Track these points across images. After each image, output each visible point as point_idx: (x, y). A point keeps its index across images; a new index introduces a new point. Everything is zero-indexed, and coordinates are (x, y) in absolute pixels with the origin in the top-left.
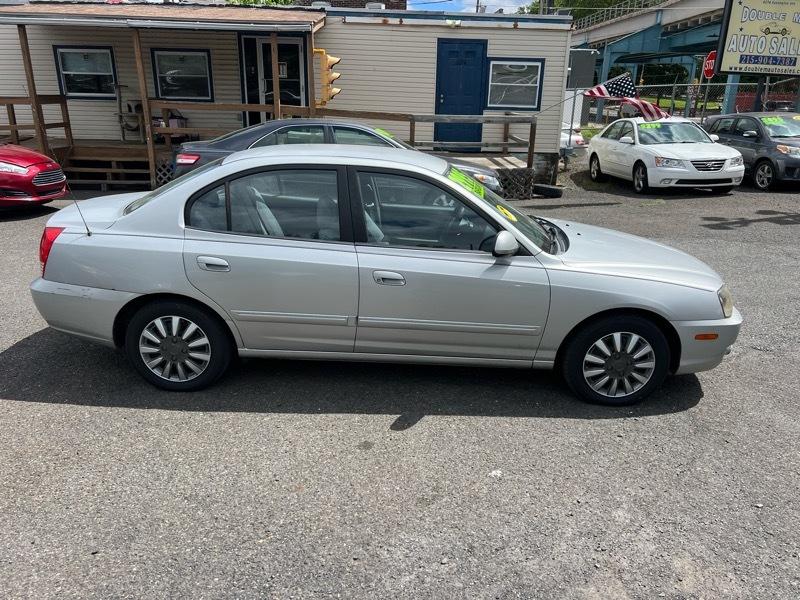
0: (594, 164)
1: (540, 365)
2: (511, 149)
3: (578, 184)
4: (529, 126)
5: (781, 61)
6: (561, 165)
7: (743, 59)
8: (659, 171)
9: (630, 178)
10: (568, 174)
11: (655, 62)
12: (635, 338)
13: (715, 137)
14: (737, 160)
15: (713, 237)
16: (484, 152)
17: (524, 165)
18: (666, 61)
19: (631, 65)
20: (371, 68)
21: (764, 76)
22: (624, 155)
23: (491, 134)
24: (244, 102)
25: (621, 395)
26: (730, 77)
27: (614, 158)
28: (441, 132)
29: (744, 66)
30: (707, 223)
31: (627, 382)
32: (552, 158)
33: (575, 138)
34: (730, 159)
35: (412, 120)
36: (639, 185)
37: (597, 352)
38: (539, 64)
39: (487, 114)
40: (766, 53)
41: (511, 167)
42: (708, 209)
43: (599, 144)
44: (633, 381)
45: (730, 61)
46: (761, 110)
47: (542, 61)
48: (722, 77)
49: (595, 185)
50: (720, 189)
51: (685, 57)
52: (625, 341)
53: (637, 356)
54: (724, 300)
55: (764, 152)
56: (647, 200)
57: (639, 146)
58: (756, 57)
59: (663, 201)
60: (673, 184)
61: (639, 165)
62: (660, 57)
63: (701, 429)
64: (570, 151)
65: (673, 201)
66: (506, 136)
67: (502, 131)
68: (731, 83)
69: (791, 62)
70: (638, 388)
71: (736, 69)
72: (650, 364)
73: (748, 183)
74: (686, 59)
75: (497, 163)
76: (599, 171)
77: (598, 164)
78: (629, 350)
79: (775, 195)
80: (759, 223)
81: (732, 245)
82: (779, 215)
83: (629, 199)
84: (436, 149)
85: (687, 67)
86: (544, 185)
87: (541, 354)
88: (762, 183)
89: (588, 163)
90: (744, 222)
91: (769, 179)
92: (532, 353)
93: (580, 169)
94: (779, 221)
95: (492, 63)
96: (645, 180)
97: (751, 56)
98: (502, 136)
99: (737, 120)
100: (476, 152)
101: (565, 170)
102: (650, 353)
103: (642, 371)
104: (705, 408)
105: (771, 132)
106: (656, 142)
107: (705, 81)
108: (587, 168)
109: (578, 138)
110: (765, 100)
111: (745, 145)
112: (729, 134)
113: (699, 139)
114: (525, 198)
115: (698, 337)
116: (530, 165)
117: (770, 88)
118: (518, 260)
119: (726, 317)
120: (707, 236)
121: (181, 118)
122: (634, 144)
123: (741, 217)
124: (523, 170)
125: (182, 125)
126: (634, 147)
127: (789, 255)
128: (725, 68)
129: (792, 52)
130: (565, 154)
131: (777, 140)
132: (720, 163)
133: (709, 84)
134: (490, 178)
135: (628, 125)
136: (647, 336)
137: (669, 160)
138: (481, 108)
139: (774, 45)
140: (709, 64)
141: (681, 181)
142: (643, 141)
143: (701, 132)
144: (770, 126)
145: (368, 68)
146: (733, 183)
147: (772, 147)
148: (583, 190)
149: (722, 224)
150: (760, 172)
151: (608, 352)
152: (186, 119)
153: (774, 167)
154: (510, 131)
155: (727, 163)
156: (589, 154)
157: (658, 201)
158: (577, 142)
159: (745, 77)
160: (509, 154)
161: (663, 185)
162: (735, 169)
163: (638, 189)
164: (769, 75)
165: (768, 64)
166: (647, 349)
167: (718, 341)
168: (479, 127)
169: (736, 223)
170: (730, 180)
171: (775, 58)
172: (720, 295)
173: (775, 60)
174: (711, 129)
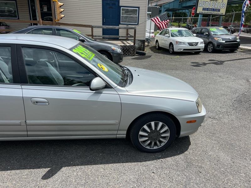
0: (157, 44)
1: (120, 137)
2: (129, 38)
3: (152, 50)
4: (133, 30)
5: (215, 10)
6: (146, 44)
7: (204, 9)
8: (177, 46)
9: (168, 48)
10: (149, 47)
11: (177, 12)
12: (161, 124)
13: (195, 35)
14: (202, 43)
15: (194, 70)
16: (120, 39)
17: (132, 44)
18: (181, 11)
19: (170, 12)
20: (79, 9)
21: (210, 15)
22: (167, 41)
23: (122, 33)
24: (31, 19)
25: (155, 148)
26: (200, 15)
27: (163, 42)
28: (105, 32)
29: (204, 11)
30: (193, 64)
31: (158, 143)
32: (143, 42)
33: (151, 35)
34: (200, 42)
35: (92, 27)
36: (171, 51)
37: (144, 130)
38: (138, 9)
39: (120, 26)
40: (211, 7)
41: (128, 45)
42: (193, 59)
43: (158, 37)
44: (161, 142)
45: (200, 10)
46: (209, 26)
47: (139, 8)
48: (197, 15)
49: (157, 51)
50: (197, 52)
51: (186, 10)
52: (156, 125)
53: (162, 132)
54: (199, 105)
55: (210, 40)
56: (174, 56)
57: (171, 38)
58: (208, 9)
59: (178, 57)
60: (182, 51)
61: (171, 44)
62: (179, 10)
63: (189, 164)
64: (149, 39)
65: (182, 56)
66: (127, 34)
67: (126, 32)
68: (200, 17)
69: (218, 10)
70: (163, 144)
71: (201, 12)
72: (168, 135)
73: (206, 50)
74: (187, 11)
75: (124, 43)
76: (159, 46)
77: (158, 44)
78: (158, 129)
79: (214, 54)
80: (209, 64)
81: (201, 73)
82: (215, 61)
83: (168, 56)
84: (103, 38)
85: (187, 13)
86: (140, 51)
87: (119, 132)
88: (210, 50)
89: (155, 43)
90: (205, 64)
91: (212, 49)
92: (115, 132)
93: (153, 45)
94: (216, 63)
95: (122, 8)
96: (173, 49)
97: (206, 8)
98: (126, 34)
99: (202, 29)
100: (117, 39)
101: (148, 46)
102: (168, 130)
103: (164, 138)
104: (191, 151)
105: (213, 33)
106: (177, 36)
107: (192, 17)
108: (155, 45)
109: (153, 35)
110: (210, 23)
111: (204, 38)
112: (200, 34)
113: (190, 35)
114: (133, 56)
115: (188, 122)
116: (134, 44)
117: (212, 19)
118: (106, 90)
119: (199, 113)
120: (193, 69)
121: (6, 25)
122: (169, 37)
123: (204, 62)
124: (132, 46)
125: (7, 28)
126: (169, 38)
127: (220, 77)
128: (198, 12)
129: (219, 7)
130: (148, 40)
131: (214, 36)
132: (197, 44)
133: (193, 18)
134: (118, 49)
135: (167, 30)
136: (166, 123)
137: (180, 42)
138: (118, 23)
139: (213, 5)
140: (193, 11)
141: (184, 50)
142: (172, 36)
143: (191, 33)
144: (212, 31)
145: (77, 8)
146: (201, 50)
147: (213, 38)
148: (153, 53)
149: (197, 65)
150: (209, 47)
151: (149, 130)
152: (9, 26)
153: (213, 45)
154: (129, 32)
155: (199, 43)
156: (155, 40)
157: (177, 56)
158: (152, 36)
159: (204, 15)
160: (128, 40)
161: (178, 51)
162: (201, 46)
163: (171, 52)
164: (211, 14)
165: (211, 11)
166: (166, 128)
167: (196, 123)
168: (118, 30)
169: (202, 64)
170: (200, 49)
171: (213, 9)
172: (197, 103)
173: (214, 10)
174: (194, 32)
